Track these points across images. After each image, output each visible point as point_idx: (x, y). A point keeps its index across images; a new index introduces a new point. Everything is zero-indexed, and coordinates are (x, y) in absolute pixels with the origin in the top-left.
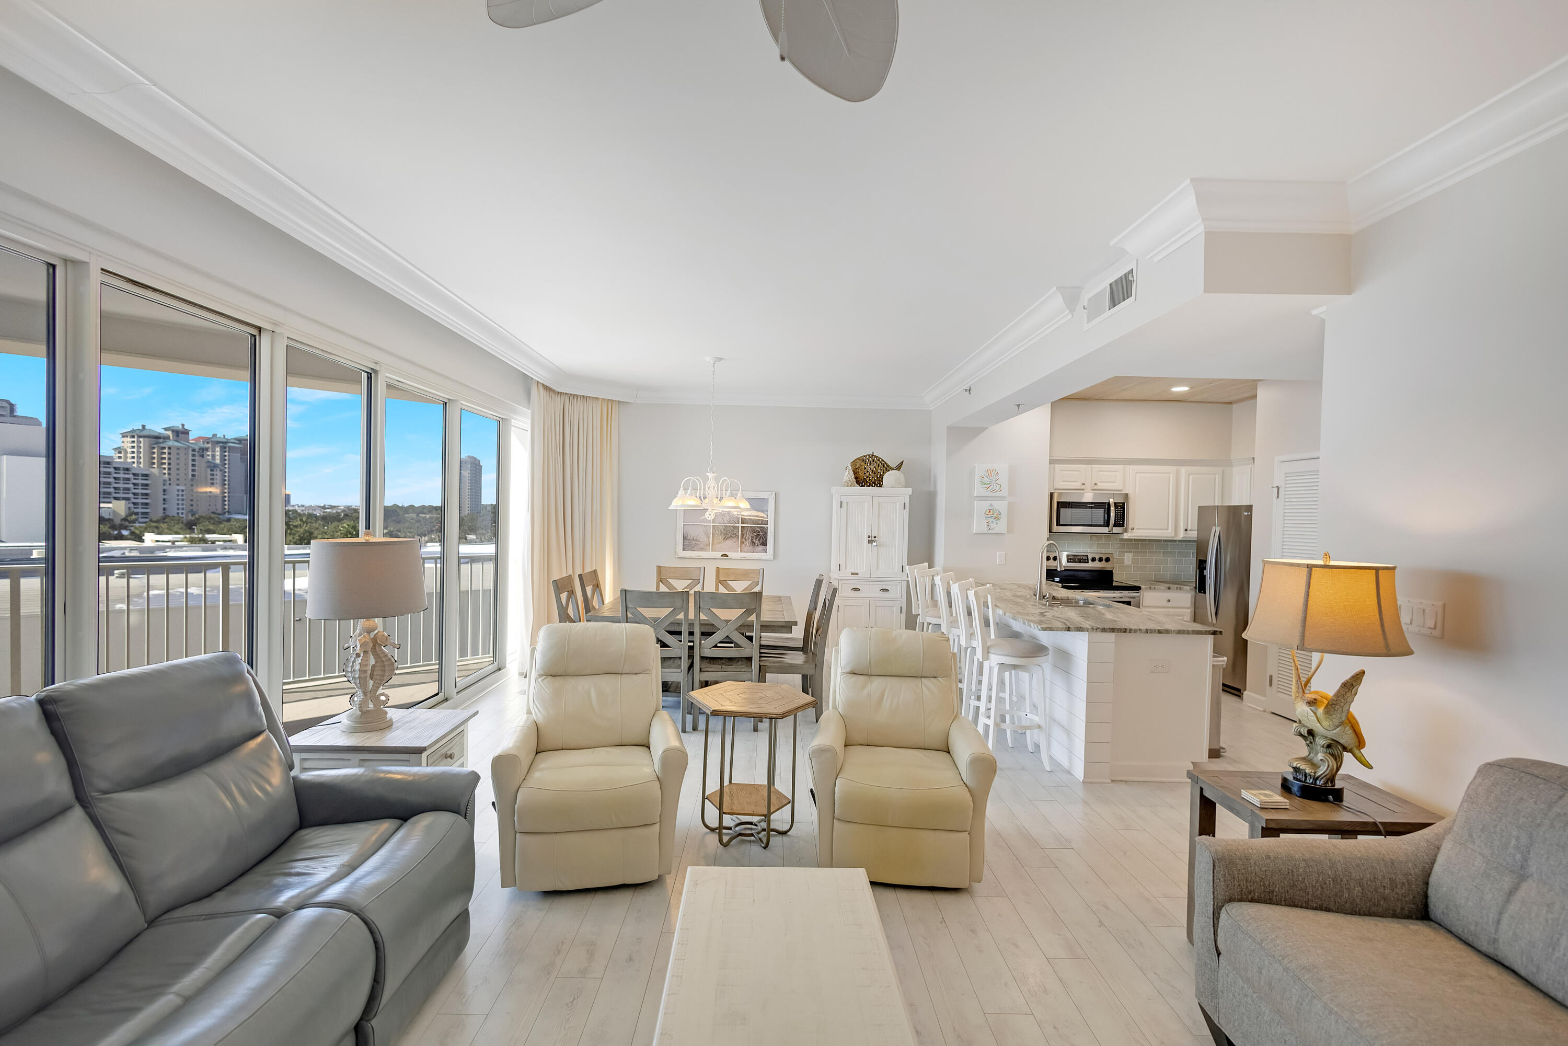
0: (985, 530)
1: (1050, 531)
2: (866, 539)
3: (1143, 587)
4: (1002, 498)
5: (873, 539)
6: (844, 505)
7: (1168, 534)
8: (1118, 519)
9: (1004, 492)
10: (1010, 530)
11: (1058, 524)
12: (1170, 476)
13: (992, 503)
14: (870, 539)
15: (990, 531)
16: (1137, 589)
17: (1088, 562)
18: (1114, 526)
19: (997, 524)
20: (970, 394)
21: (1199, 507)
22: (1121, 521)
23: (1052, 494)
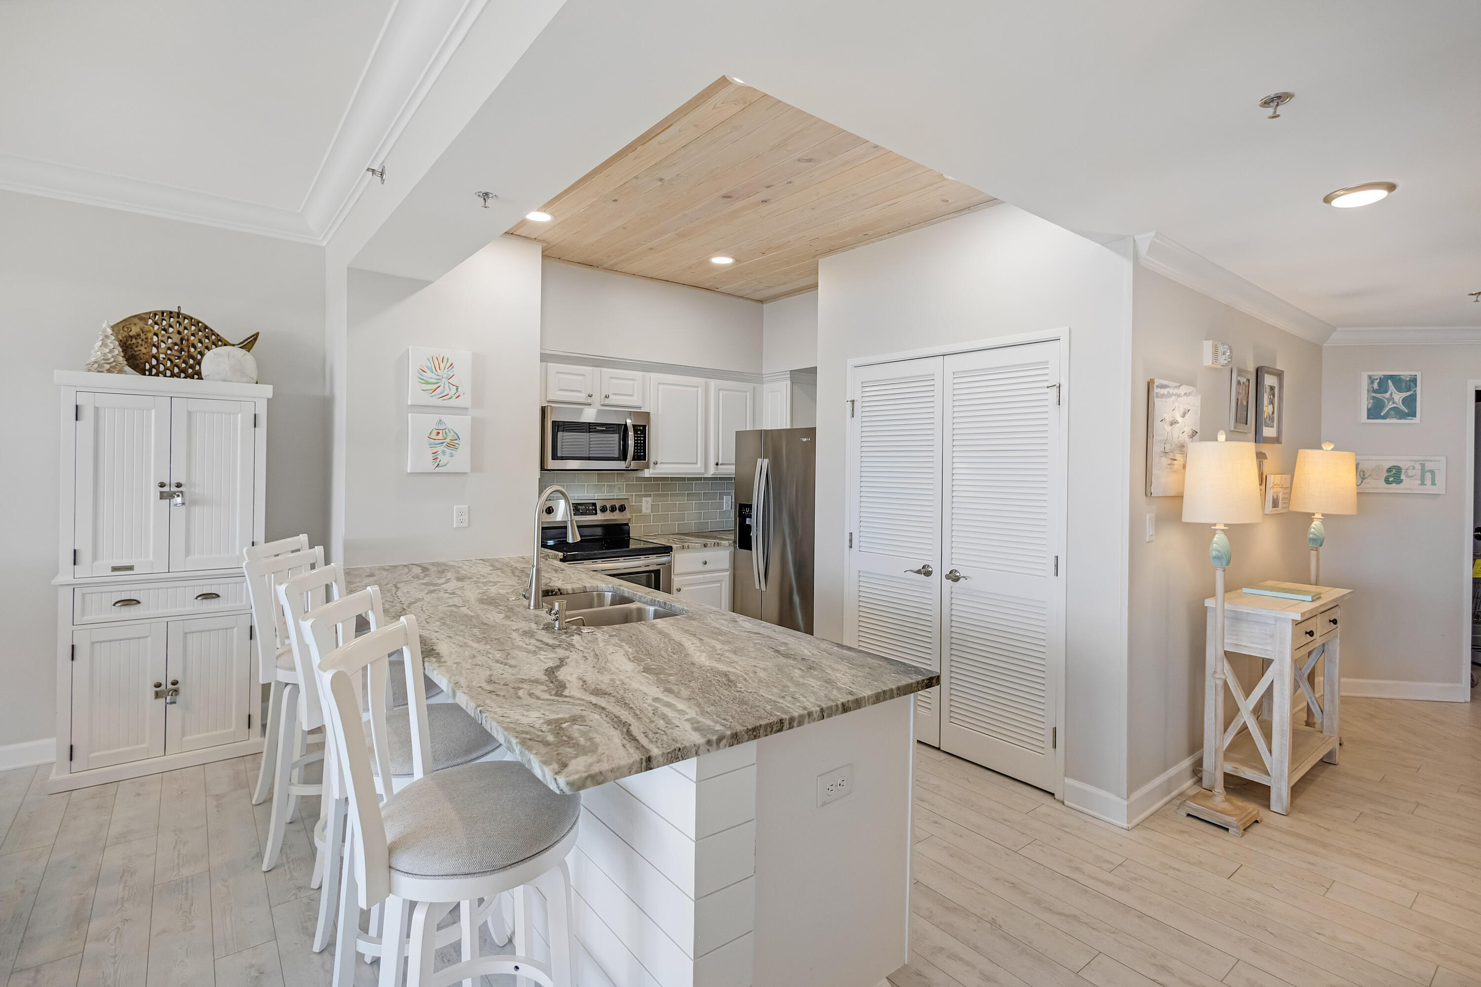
0: (430, 467)
1: (542, 468)
2: (155, 491)
3: (674, 546)
4: (463, 410)
5: (174, 489)
6: (87, 414)
7: (696, 469)
8: (637, 449)
9: (465, 401)
10: (477, 466)
11: (555, 457)
12: (697, 391)
13: (442, 419)
14: (166, 489)
15: (438, 470)
16: (667, 550)
17: (596, 514)
18: (633, 460)
19: (452, 455)
20: (383, 181)
21: (736, 432)
22: (641, 454)
23: (543, 410)
